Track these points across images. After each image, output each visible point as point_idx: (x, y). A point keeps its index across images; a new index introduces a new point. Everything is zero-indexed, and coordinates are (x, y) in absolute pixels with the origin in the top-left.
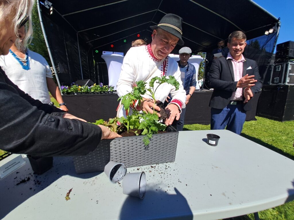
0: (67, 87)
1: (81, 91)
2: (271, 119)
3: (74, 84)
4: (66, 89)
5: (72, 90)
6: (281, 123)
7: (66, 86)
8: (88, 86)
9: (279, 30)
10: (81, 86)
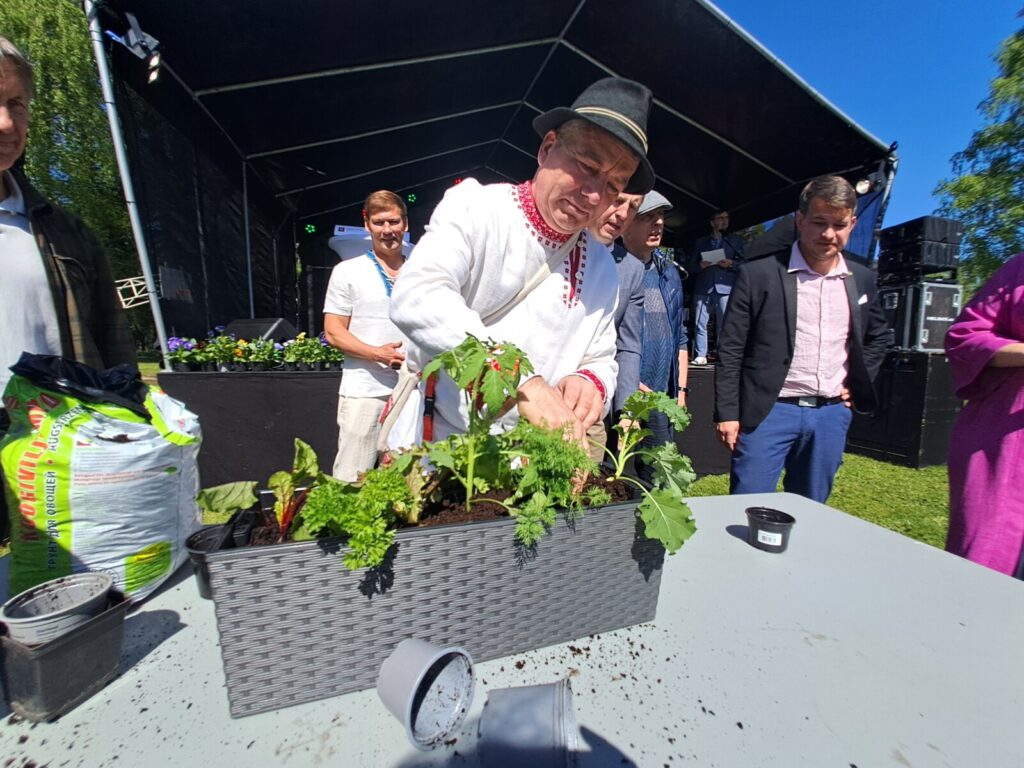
0: (194, 342)
1: (247, 358)
2: (884, 461)
3: (221, 331)
4: (186, 350)
5: (211, 354)
6: (917, 473)
7: (190, 337)
8: (275, 341)
9: (890, 182)
10: (248, 341)
